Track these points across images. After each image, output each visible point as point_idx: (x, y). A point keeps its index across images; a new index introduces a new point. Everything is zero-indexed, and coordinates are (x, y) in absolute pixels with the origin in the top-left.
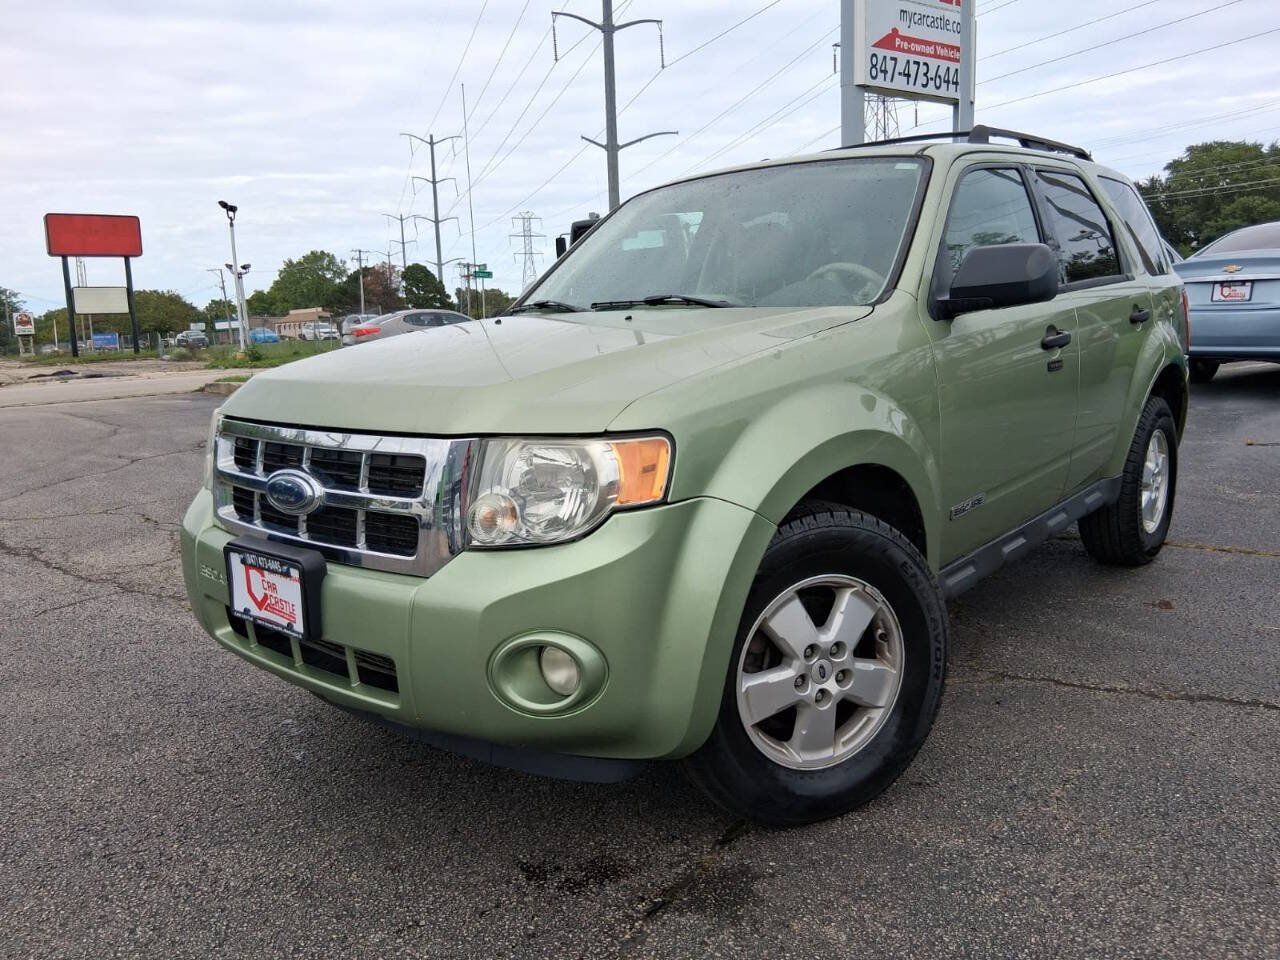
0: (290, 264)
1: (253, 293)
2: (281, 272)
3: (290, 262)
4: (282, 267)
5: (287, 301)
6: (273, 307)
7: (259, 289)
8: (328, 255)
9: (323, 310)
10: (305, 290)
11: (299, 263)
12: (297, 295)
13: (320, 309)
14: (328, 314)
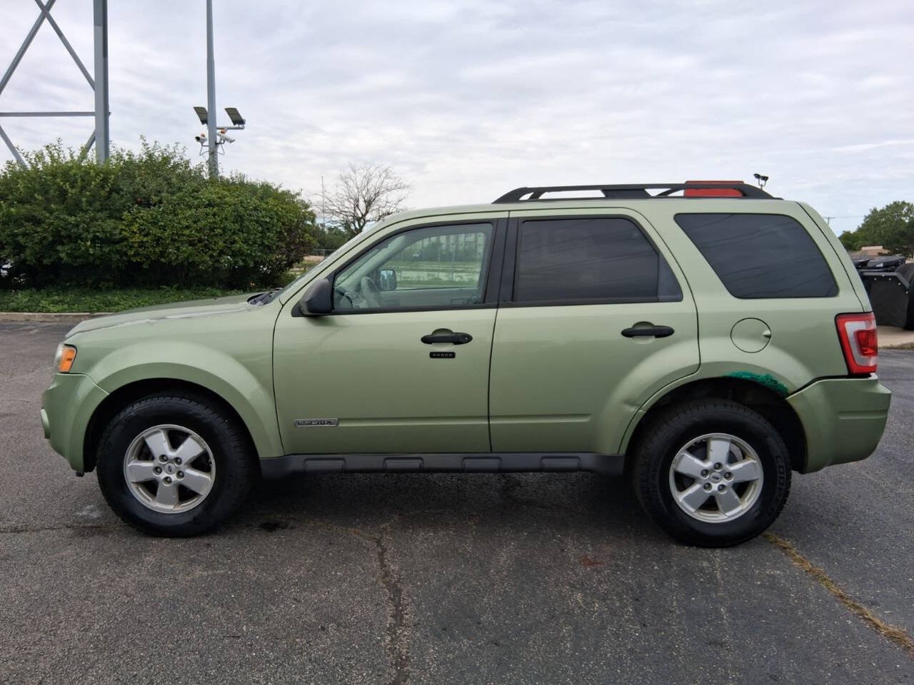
0: (875, 211)
1: (843, 233)
2: (866, 217)
3: (875, 210)
4: (868, 213)
5: (867, 240)
6: (855, 244)
7: (847, 230)
8: (908, 204)
9: (884, 248)
10: (883, 232)
11: (882, 211)
12: (876, 235)
13: (881, 247)
14: (886, 252)
